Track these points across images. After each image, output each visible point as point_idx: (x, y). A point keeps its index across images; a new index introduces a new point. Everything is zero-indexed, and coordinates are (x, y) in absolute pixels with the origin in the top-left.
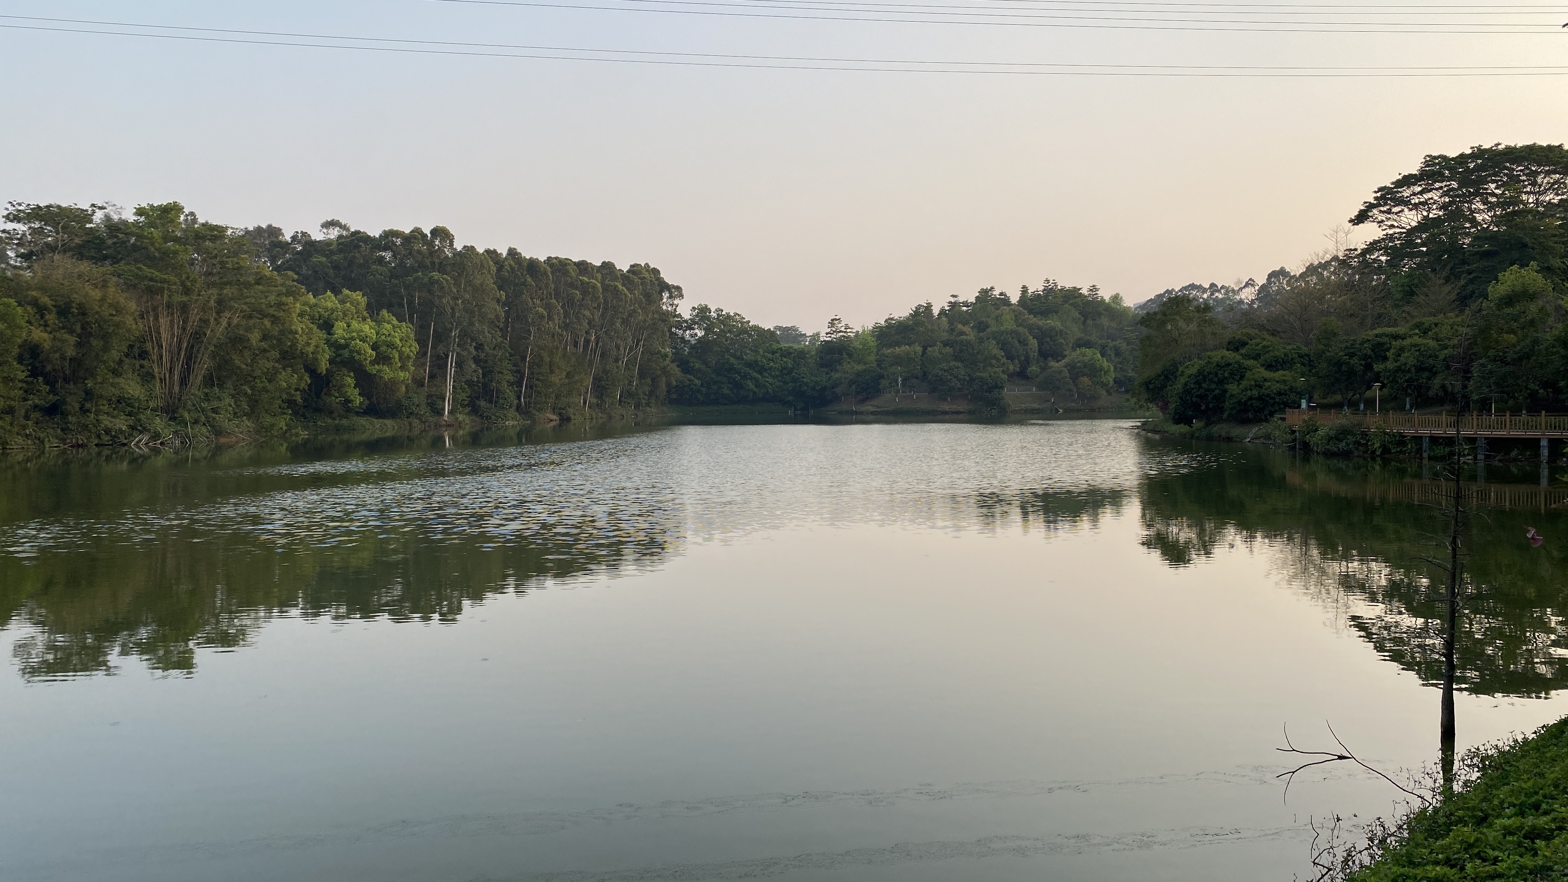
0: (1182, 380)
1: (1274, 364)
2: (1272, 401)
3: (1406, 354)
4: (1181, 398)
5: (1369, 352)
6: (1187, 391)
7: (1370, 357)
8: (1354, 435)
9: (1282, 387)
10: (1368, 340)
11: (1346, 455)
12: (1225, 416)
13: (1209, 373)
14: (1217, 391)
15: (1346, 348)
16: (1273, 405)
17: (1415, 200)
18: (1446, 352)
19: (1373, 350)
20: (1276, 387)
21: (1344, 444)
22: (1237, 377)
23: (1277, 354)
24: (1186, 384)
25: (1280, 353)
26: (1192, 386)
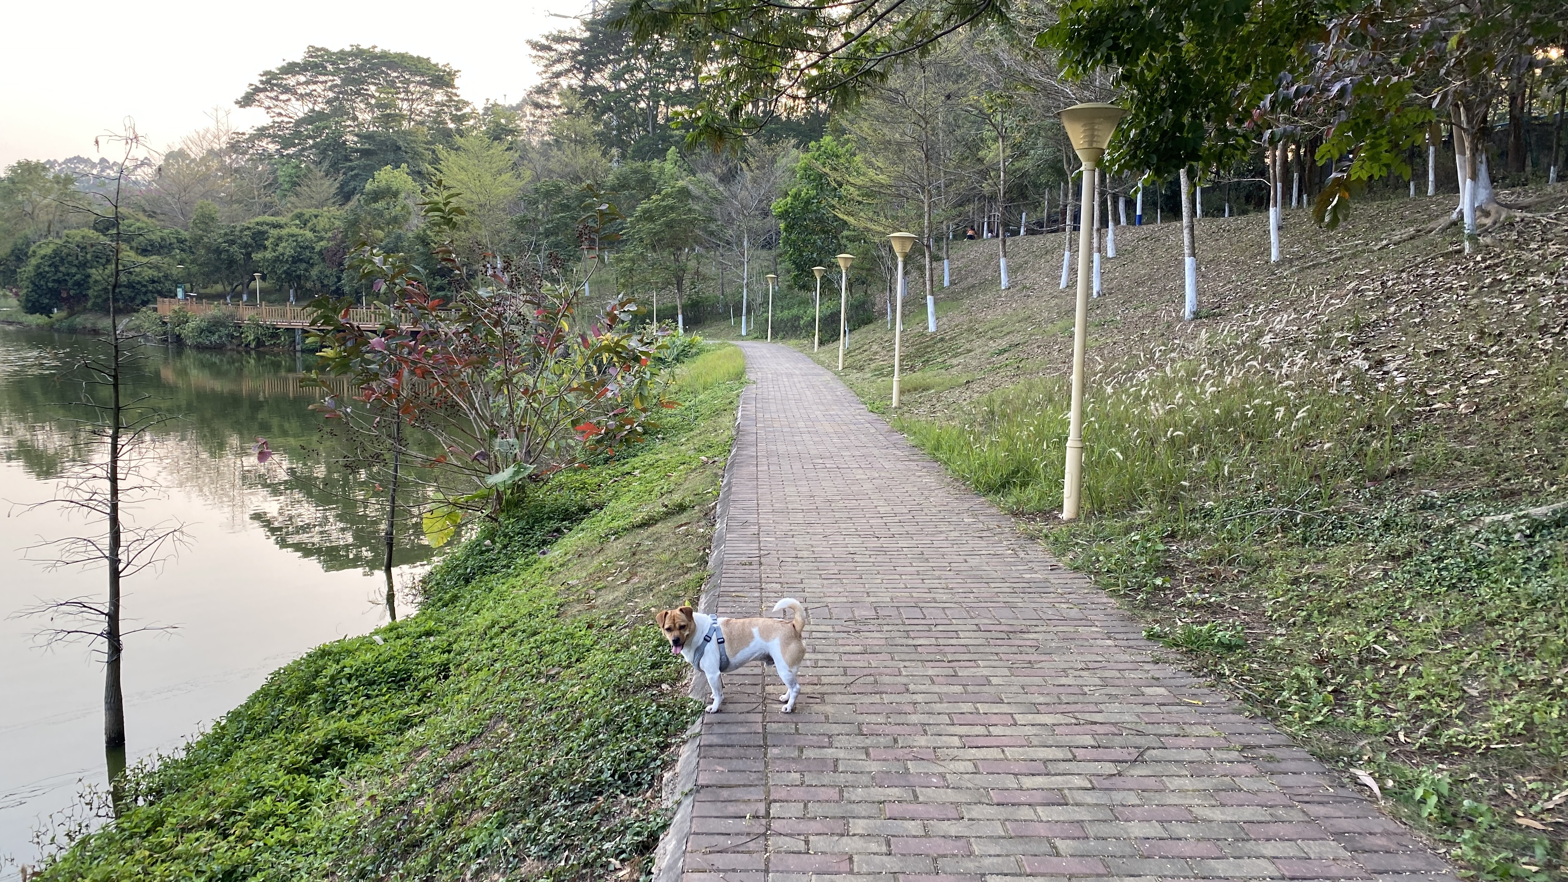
0: (34, 261)
1: (149, 248)
2: (144, 289)
3: (284, 244)
4: (33, 283)
5: (250, 241)
6: (40, 275)
7: (250, 246)
8: (226, 327)
9: (155, 274)
10: (249, 228)
11: (218, 348)
12: (89, 304)
13: (68, 255)
14: (78, 277)
15: (226, 234)
16: (145, 293)
17: (301, 90)
18: (322, 243)
19: (253, 239)
20: (148, 273)
21: (216, 337)
22: (103, 261)
23: (154, 237)
24: (38, 266)
25: (156, 237)
26: (47, 269)
